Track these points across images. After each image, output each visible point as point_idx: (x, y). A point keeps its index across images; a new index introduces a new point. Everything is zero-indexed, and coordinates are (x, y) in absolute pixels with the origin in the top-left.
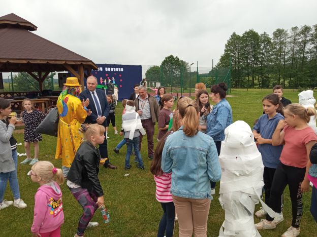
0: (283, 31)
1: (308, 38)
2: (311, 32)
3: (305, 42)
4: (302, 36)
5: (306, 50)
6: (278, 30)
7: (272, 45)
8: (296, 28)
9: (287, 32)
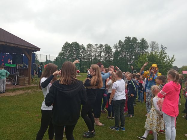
0: (91, 45)
1: (102, 50)
2: (103, 48)
3: (101, 52)
4: (100, 49)
5: (101, 55)
6: (89, 44)
7: (86, 51)
8: (97, 44)
9: (93, 46)
